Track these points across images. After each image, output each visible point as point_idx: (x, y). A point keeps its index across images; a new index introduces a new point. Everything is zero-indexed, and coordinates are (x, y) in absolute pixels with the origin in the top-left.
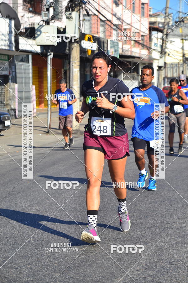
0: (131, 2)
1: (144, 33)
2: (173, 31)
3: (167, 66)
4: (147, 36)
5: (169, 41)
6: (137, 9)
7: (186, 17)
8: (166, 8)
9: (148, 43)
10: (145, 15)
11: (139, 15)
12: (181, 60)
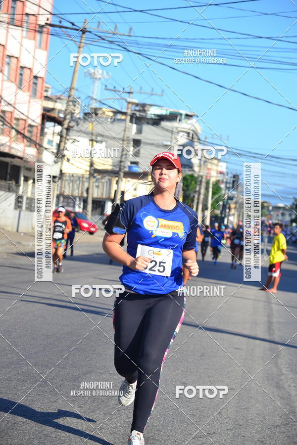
0: (16, 71)
1: (34, 121)
2: (77, 125)
3: (64, 178)
4: (37, 126)
5: (70, 139)
6: (25, 84)
7: (101, 109)
8: (71, 89)
9: (38, 139)
10: (38, 94)
11: (28, 94)
12: (86, 171)
